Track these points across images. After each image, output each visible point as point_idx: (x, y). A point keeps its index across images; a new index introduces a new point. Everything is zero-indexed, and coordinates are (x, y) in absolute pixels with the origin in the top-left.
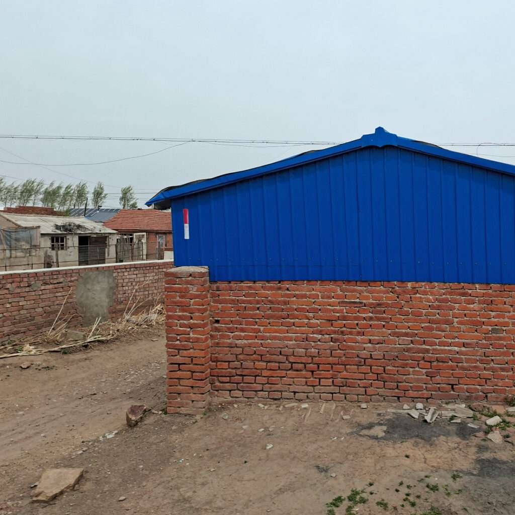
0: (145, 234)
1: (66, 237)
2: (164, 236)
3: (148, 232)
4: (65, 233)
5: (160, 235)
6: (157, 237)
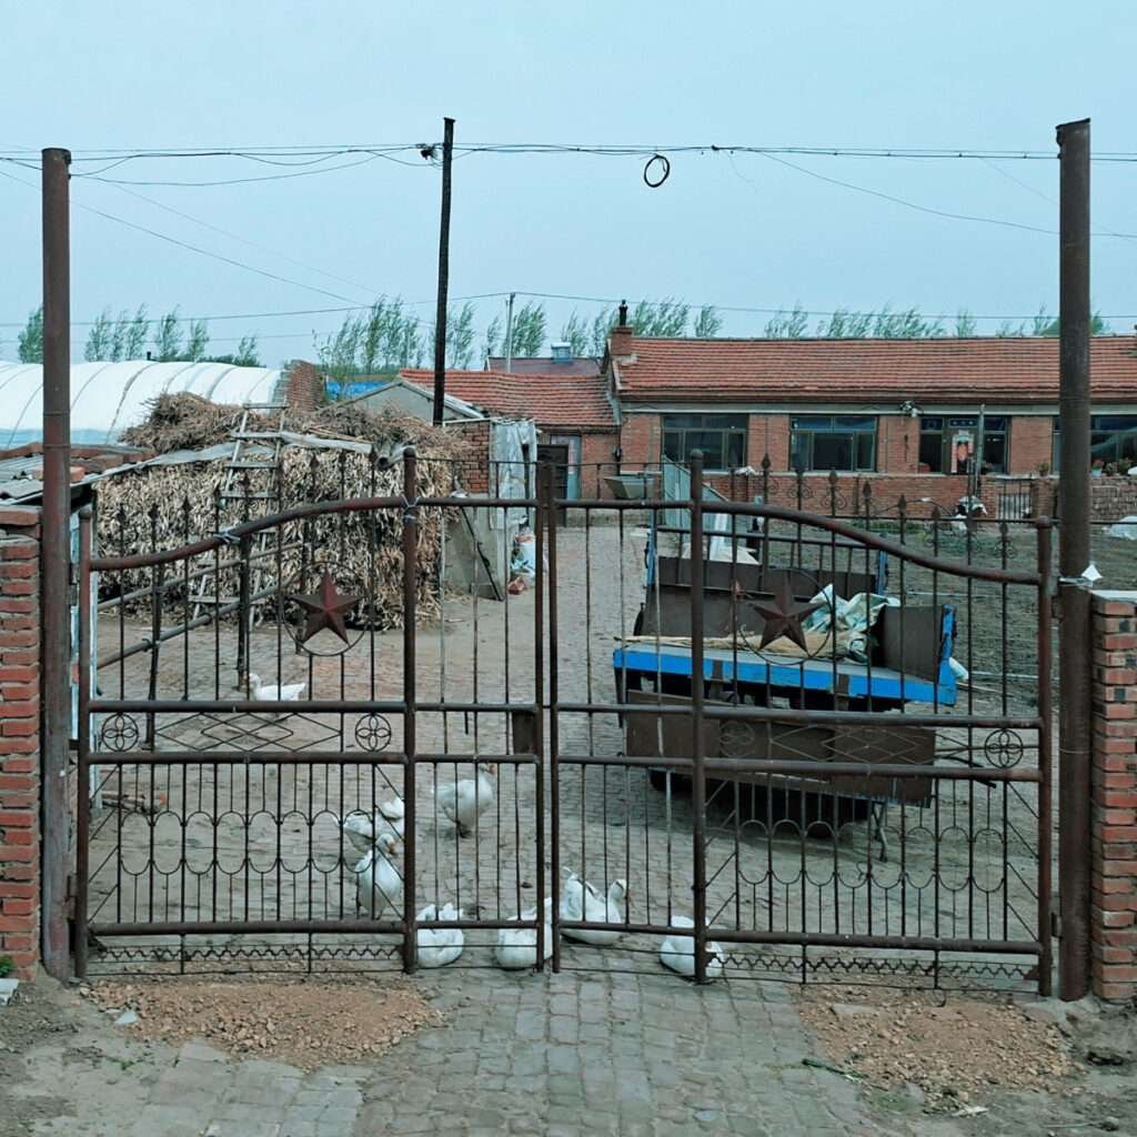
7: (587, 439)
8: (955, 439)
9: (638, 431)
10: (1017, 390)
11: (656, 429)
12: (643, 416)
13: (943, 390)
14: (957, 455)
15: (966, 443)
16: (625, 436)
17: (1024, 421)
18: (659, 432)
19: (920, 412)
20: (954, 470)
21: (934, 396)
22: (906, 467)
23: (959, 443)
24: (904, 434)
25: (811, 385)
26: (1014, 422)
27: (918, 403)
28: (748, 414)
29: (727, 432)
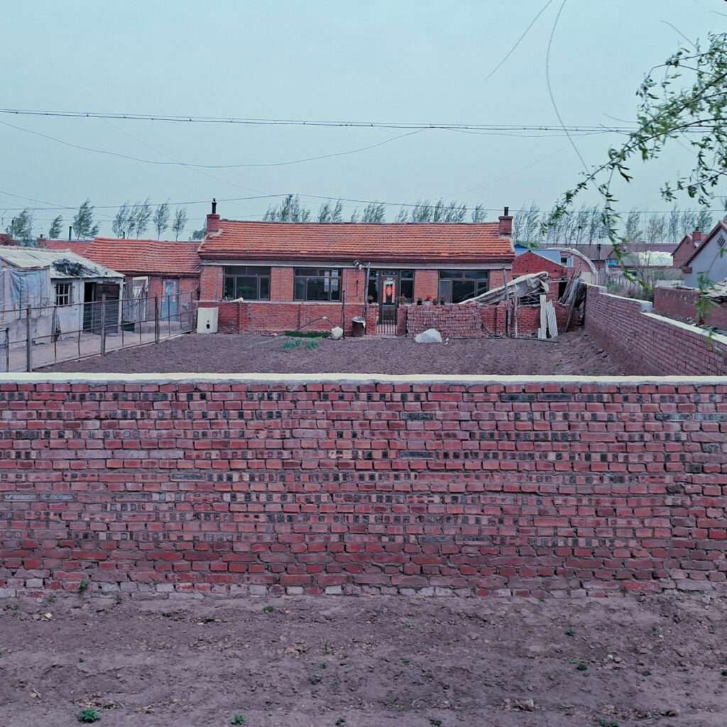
0: (147, 277)
1: (71, 284)
2: (175, 283)
3: (151, 276)
4: (72, 277)
5: (168, 281)
6: (164, 283)
7: (181, 281)
8: (386, 283)
9: (210, 276)
10: (415, 254)
11: (220, 275)
12: (213, 267)
13: (375, 254)
14: (386, 292)
15: (391, 285)
16: (203, 279)
17: (423, 273)
18: (222, 277)
19: (364, 267)
20: (384, 301)
21: (370, 257)
22: (357, 299)
23: (388, 285)
24: (355, 280)
25: (304, 249)
26: (417, 273)
27: (363, 261)
28: (270, 267)
29: (259, 277)
